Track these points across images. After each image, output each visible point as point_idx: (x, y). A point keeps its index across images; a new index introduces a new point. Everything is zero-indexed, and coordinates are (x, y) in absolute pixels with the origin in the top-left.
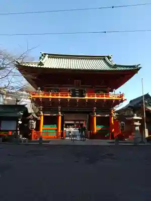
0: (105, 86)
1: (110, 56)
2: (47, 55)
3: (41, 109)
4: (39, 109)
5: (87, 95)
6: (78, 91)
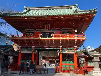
0: (71, 29)
3: (20, 48)
4: (18, 48)
5: (53, 36)
6: (49, 34)
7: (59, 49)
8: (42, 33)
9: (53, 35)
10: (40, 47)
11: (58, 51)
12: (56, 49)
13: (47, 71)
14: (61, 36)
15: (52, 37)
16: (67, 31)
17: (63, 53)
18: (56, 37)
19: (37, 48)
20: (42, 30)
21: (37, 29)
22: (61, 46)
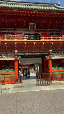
6: (33, 35)
7: (47, 53)
8: (25, 34)
9: (42, 37)
10: (24, 52)
11: (46, 56)
12: (43, 54)
14: (52, 37)
15: (42, 39)
16: (54, 32)
17: (53, 58)
18: (46, 39)
19: (21, 54)
20: (25, 30)
21: (17, 29)
22: (51, 51)
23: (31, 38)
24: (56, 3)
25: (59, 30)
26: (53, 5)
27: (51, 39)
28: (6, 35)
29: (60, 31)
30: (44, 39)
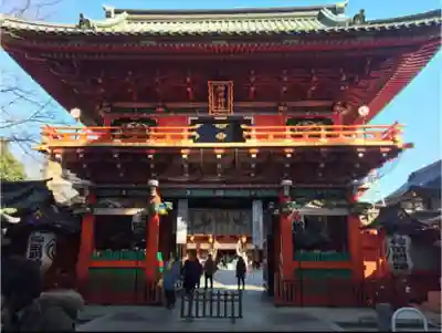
1: (341, 5)
2: (125, 15)
4: (81, 190)
5: (253, 133)
6: (225, 125)
8: (194, 122)
10: (186, 186)
11: (271, 205)
13: (236, 304)
14: (288, 132)
16: (308, 114)
20: (193, 110)
21: (169, 105)
22: (289, 182)
23: (218, 136)
24: (331, 4)
25: (329, 103)
26: (317, 13)
27: (284, 137)
28: (129, 126)
29: (331, 109)
30: (259, 137)
